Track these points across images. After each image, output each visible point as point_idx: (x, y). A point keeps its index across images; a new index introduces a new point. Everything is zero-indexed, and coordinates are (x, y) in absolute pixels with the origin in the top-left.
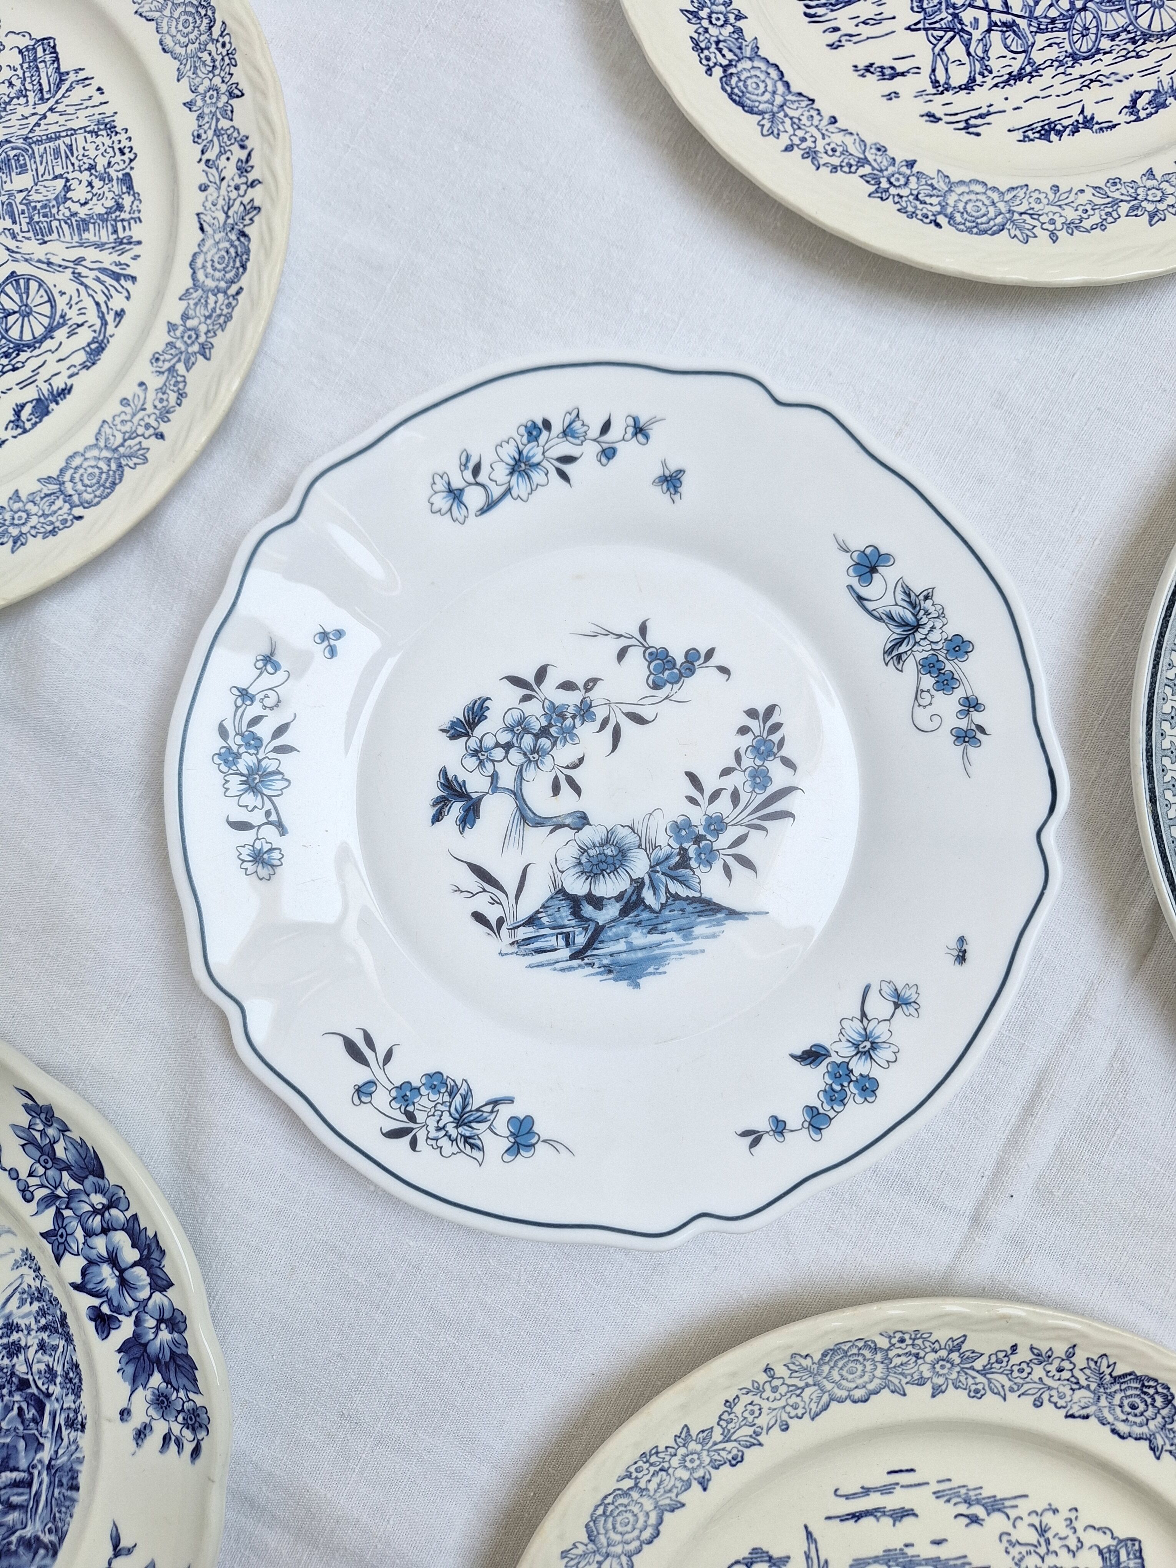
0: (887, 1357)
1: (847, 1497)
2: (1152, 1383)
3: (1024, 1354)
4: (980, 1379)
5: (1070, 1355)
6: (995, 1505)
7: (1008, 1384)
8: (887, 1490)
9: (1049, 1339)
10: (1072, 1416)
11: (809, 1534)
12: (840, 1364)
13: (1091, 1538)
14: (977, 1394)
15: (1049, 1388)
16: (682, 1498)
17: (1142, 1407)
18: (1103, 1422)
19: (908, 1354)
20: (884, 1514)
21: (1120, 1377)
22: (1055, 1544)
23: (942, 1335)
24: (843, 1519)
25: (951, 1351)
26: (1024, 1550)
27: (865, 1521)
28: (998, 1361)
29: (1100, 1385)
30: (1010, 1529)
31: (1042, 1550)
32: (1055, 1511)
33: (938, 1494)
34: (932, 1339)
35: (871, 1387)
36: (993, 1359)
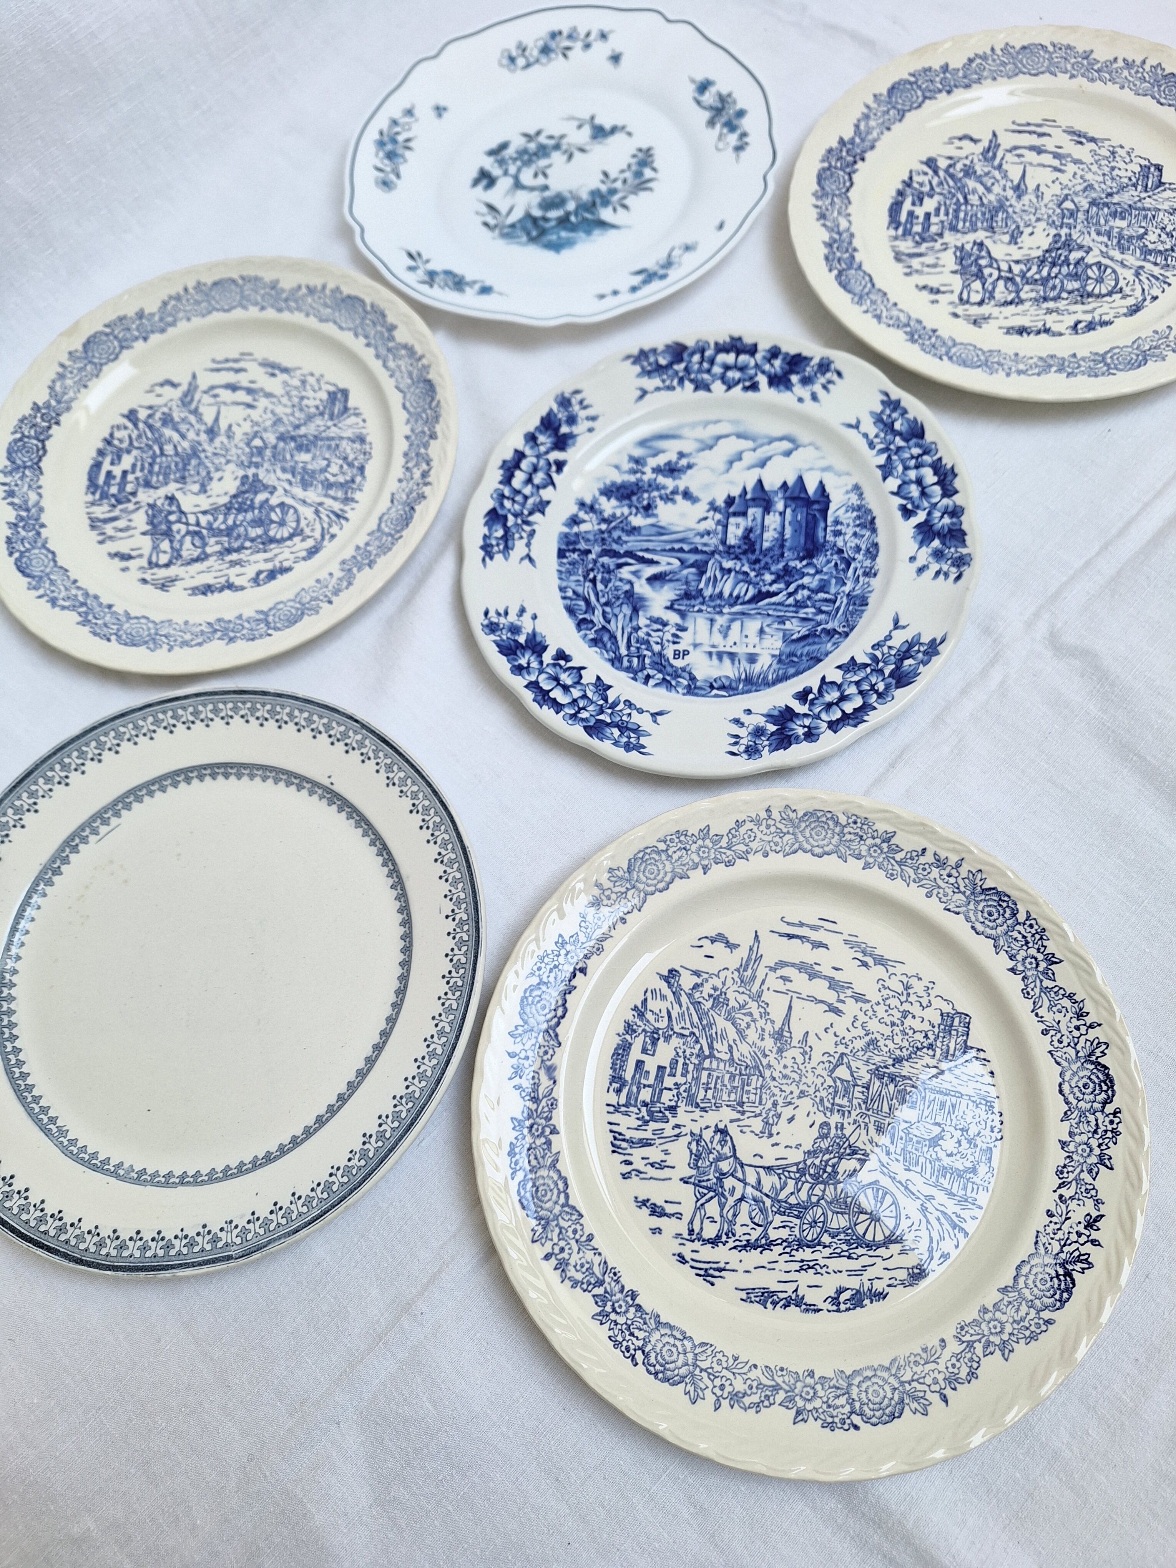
0: (842, 832)
1: (788, 924)
2: (1006, 899)
3: (929, 858)
4: (897, 867)
5: (958, 866)
6: (881, 961)
7: (913, 876)
8: (815, 928)
9: (948, 850)
10: (949, 910)
11: (757, 936)
12: (813, 825)
13: (937, 1003)
14: (891, 877)
15: (939, 887)
16: (689, 873)
17: (996, 916)
18: (968, 919)
19: (856, 834)
20: (808, 941)
21: (987, 889)
22: (913, 998)
23: (881, 827)
24: (781, 935)
25: (883, 841)
26: (891, 993)
27: (794, 941)
28: (912, 858)
29: (973, 893)
30: (886, 978)
31: (903, 998)
32: (920, 979)
33: (846, 942)
34: (874, 828)
35: (827, 849)
36: (909, 856)
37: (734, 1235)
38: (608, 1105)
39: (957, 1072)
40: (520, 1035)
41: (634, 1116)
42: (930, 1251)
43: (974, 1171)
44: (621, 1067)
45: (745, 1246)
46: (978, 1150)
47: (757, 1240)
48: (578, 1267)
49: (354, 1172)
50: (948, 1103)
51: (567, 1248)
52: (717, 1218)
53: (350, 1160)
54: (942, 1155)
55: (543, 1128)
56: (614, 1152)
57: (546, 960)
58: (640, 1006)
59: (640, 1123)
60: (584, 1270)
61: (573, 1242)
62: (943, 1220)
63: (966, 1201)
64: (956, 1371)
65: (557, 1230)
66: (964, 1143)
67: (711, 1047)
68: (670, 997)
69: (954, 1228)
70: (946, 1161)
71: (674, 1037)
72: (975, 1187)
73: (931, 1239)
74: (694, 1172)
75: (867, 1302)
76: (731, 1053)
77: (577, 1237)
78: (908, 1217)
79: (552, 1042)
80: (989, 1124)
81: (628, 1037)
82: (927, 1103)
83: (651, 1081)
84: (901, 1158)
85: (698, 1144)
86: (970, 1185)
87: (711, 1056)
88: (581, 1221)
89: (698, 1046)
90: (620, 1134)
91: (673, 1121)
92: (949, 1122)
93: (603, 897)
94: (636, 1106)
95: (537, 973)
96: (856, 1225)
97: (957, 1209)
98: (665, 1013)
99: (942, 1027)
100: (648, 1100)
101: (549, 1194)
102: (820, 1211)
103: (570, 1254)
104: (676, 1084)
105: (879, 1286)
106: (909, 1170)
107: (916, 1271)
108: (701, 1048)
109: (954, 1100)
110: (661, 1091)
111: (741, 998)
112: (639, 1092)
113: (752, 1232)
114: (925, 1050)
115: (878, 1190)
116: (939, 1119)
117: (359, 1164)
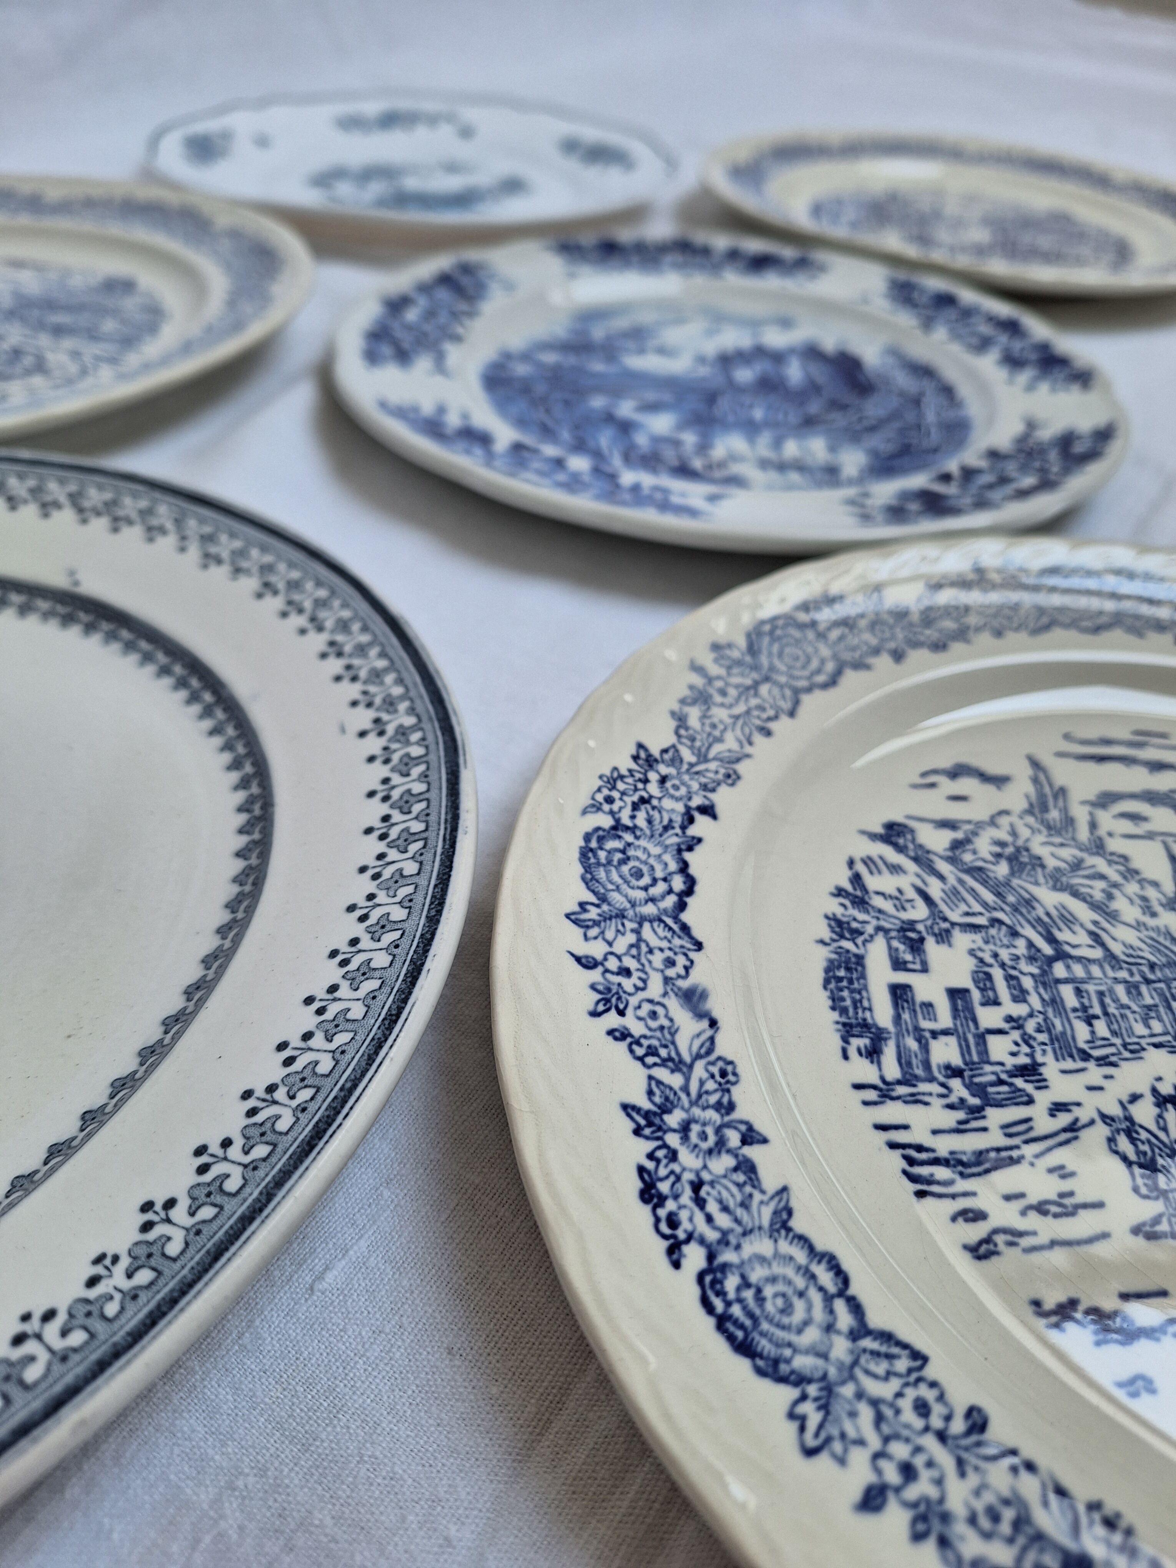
1: (1082, 743)
8: (1135, 745)
11: (1034, 763)
16: (868, 661)
20: (1136, 762)
24: (1080, 757)
27: (1110, 764)
35: (1100, 621)
38: (858, 1087)
40: (596, 923)
41: (937, 1103)
44: (856, 1004)
48: (985, 1523)
49: (111, 1309)
51: (919, 1461)
53: (92, 1282)
55: (718, 1130)
56: (920, 1194)
57: (621, 786)
58: (849, 887)
59: (961, 1115)
60: (1005, 1528)
61: (930, 1442)
65: (866, 1413)
67: (1051, 939)
68: (911, 867)
71: (956, 933)
76: (1103, 945)
77: (936, 1422)
79: (677, 942)
81: (847, 945)
83: (945, 1019)
85: (1133, 1141)
87: (1061, 955)
88: (930, 1372)
89: (1021, 943)
90: (920, 1148)
91: (1043, 1099)
93: (712, 691)
94: (931, 1079)
95: (606, 807)
98: (911, 894)
100: (956, 1060)
101: (799, 1306)
103: (939, 1482)
104: (1009, 1019)
108: (1031, 945)
110: (981, 1039)
111: (1067, 853)
112: (925, 1048)
117: (126, 1285)
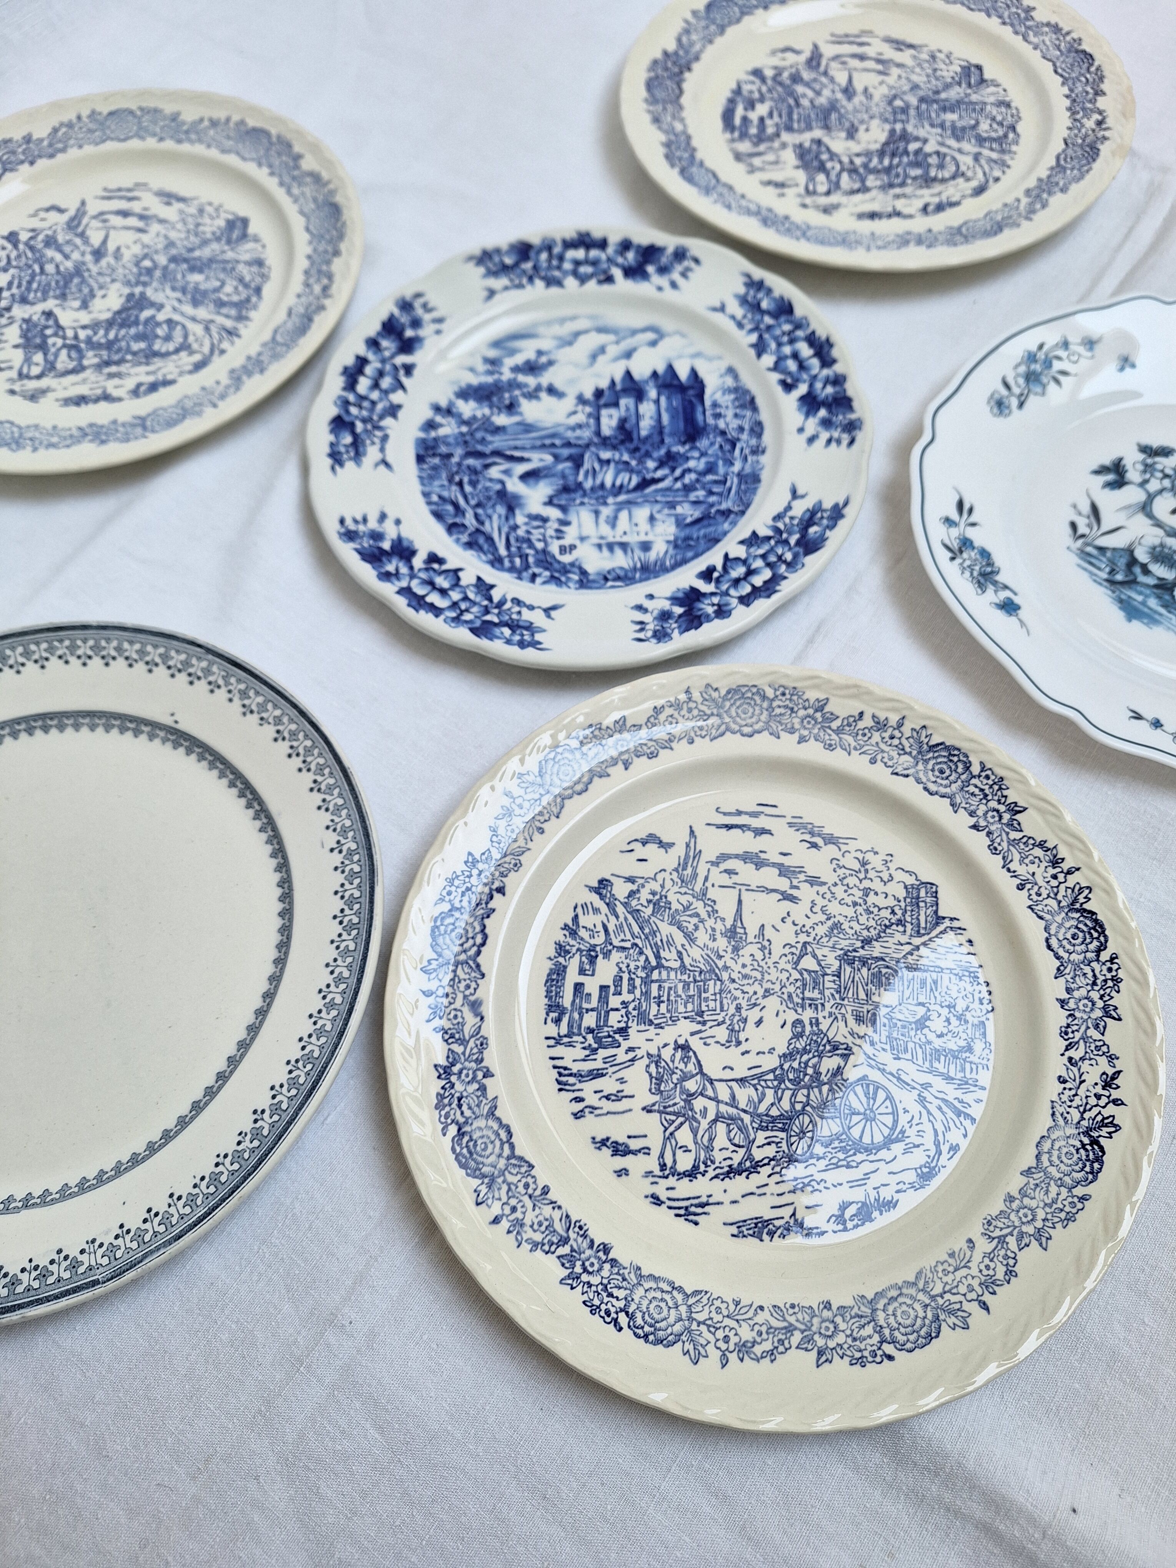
0: (770, 706)
1: (725, 814)
2: (956, 752)
3: (867, 722)
4: (834, 736)
5: (900, 725)
6: (831, 840)
7: (853, 744)
8: (754, 815)
9: (888, 710)
10: (897, 774)
11: (692, 832)
12: (738, 703)
13: (899, 876)
14: (830, 747)
15: (883, 751)
16: (609, 770)
17: (948, 772)
18: (918, 781)
19: (786, 707)
20: (749, 829)
21: (934, 746)
22: (872, 874)
23: (812, 695)
24: (719, 827)
25: (816, 711)
26: (847, 872)
27: (734, 831)
28: (849, 725)
29: (920, 752)
30: (839, 856)
31: (862, 876)
32: (876, 853)
33: (791, 825)
34: (805, 697)
35: (757, 727)
36: (845, 722)
37: (713, 1162)
38: (547, 1038)
39: (932, 945)
40: (435, 970)
41: (579, 1046)
42: (937, 1144)
43: (970, 1049)
44: (557, 994)
45: (728, 1173)
46: (970, 1026)
47: (740, 1164)
48: (536, 1227)
49: (246, 1156)
50: (929, 981)
51: (519, 1206)
52: (691, 1146)
53: (239, 1143)
54: (931, 1037)
55: (474, 1072)
56: (560, 1090)
57: (456, 882)
58: (570, 924)
59: (587, 1052)
60: (543, 1228)
61: (526, 1199)
62: (945, 1108)
63: (967, 1083)
64: (991, 1272)
65: (505, 1188)
66: (953, 1020)
67: (658, 957)
68: (604, 909)
69: (959, 1116)
70: (938, 1043)
71: (614, 952)
72: (974, 1067)
73: (936, 1131)
74: (657, 1098)
75: (876, 1214)
76: (681, 959)
77: (530, 1191)
78: (906, 1111)
79: (473, 974)
80: (977, 996)
81: (561, 960)
82: (906, 983)
83: (594, 1003)
84: (888, 1047)
85: (657, 1066)
86: (968, 1065)
87: (659, 966)
88: (533, 1173)
89: (643, 958)
90: (565, 1068)
91: (625, 1045)
92: (933, 1001)
93: (514, 806)
94: (580, 1034)
95: (447, 898)
96: (849, 1128)
97: (959, 1094)
98: (600, 928)
99: (908, 900)
100: (593, 1025)
101: (490, 1146)
102: (807, 1120)
103: (524, 1213)
104: (623, 1003)
105: (886, 1194)
106: (899, 1059)
107: (925, 1170)
108: (647, 959)
109: (934, 975)
110: (607, 1013)
111: (684, 899)
112: (581, 1018)
113: (734, 1155)
114: (894, 927)
115: (868, 1085)
116: (922, 999)
117: (251, 1146)
